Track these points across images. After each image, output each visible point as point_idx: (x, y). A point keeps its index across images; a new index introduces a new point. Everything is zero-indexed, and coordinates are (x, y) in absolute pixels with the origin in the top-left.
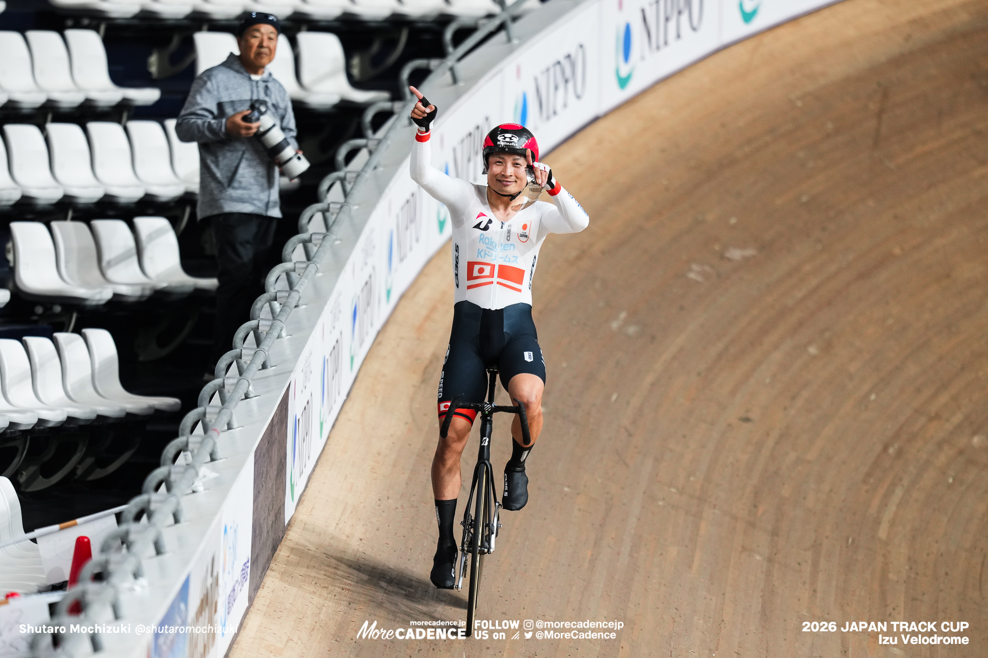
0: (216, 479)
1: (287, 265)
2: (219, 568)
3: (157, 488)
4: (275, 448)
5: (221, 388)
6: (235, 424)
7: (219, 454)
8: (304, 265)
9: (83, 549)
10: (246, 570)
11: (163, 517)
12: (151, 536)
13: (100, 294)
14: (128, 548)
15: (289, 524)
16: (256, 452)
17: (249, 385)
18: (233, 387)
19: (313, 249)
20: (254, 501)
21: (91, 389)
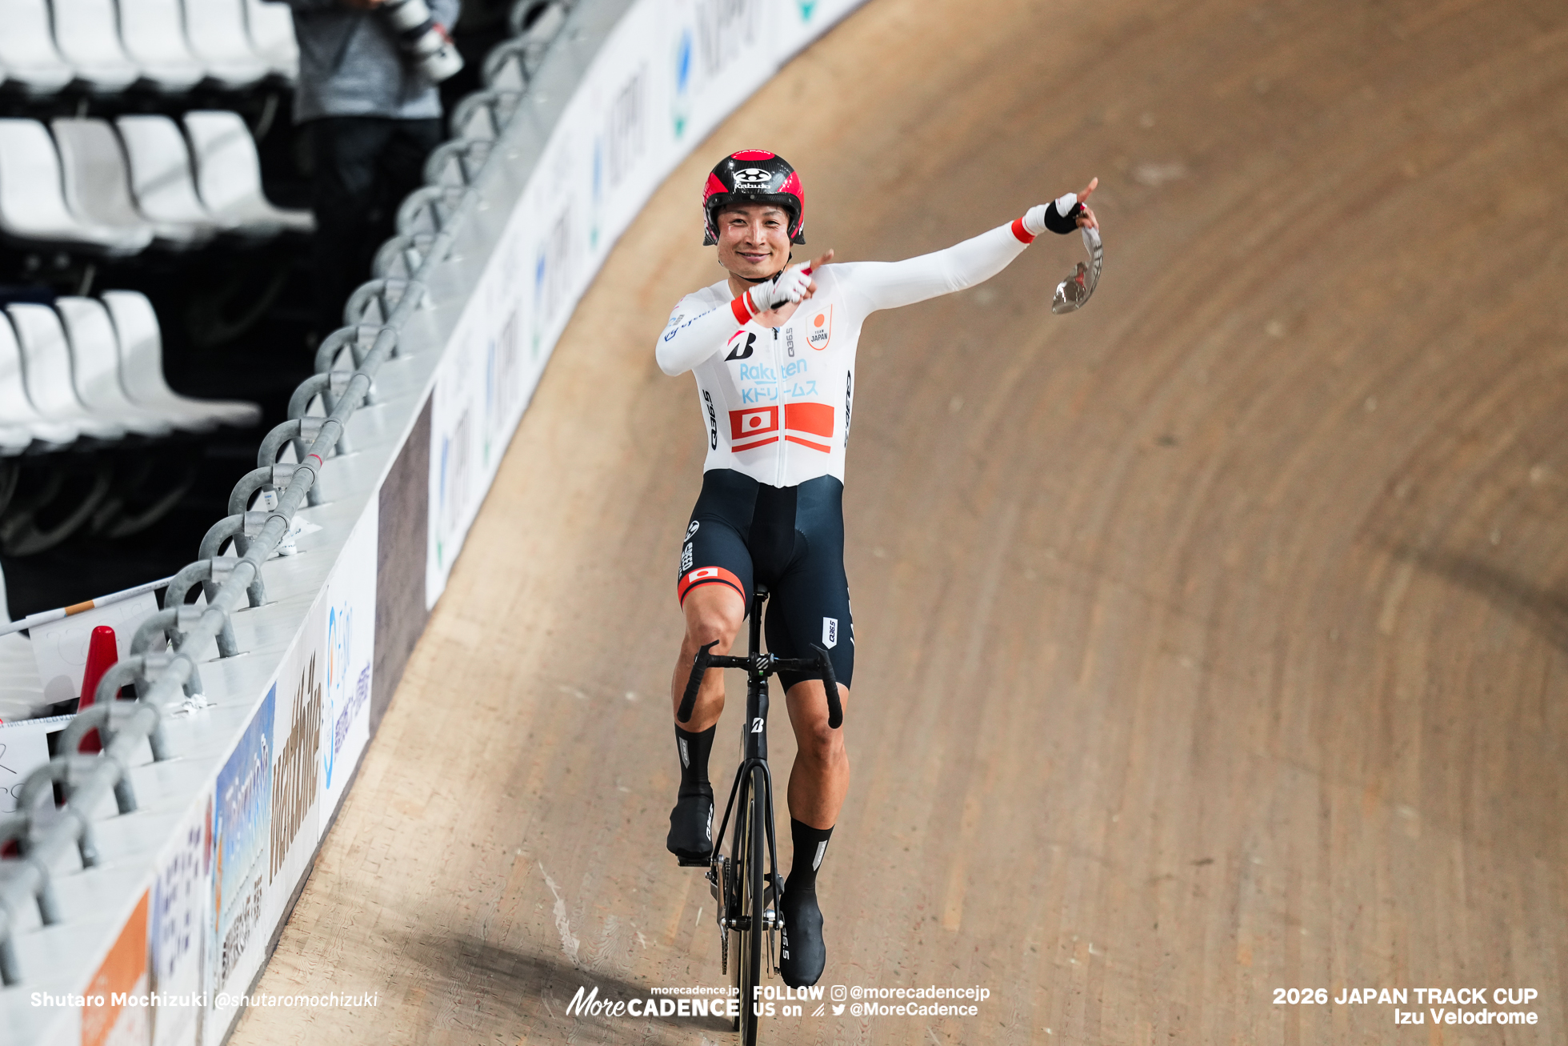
0: (316, 534)
1: (431, 192)
2: (320, 677)
3: (222, 551)
4: (413, 485)
5: (325, 388)
6: (347, 446)
7: (322, 494)
8: (457, 192)
9: (103, 646)
10: (366, 681)
11: (232, 596)
12: (213, 626)
13: (131, 237)
14: (176, 647)
15: (436, 608)
16: (381, 491)
17: (370, 383)
18: (344, 387)
19: (474, 165)
20: (379, 570)
21: (115, 392)
